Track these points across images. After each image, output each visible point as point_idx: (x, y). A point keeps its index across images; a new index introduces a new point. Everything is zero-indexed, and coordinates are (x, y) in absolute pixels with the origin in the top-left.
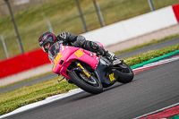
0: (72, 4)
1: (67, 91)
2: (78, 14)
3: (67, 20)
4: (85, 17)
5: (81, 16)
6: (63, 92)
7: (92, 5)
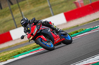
0: (8, 13)
1: (6, 60)
2: (12, 18)
3: (6, 22)
4: (16, 20)
5: (14, 19)
6: (4, 61)
7: (20, 13)
